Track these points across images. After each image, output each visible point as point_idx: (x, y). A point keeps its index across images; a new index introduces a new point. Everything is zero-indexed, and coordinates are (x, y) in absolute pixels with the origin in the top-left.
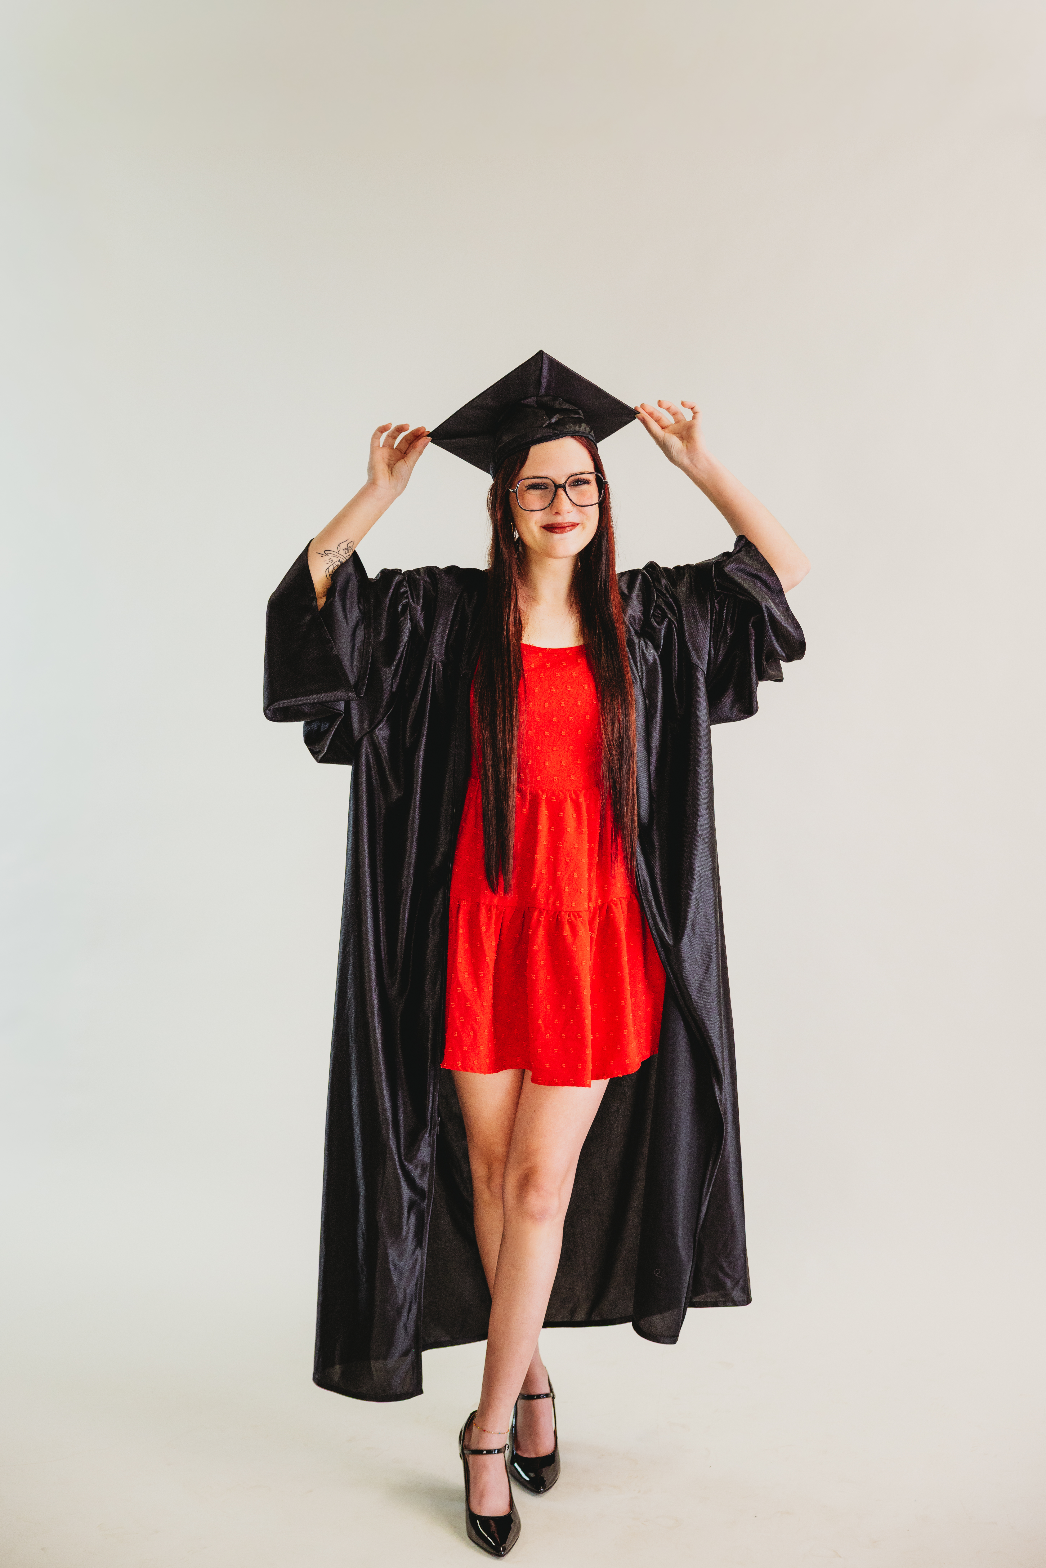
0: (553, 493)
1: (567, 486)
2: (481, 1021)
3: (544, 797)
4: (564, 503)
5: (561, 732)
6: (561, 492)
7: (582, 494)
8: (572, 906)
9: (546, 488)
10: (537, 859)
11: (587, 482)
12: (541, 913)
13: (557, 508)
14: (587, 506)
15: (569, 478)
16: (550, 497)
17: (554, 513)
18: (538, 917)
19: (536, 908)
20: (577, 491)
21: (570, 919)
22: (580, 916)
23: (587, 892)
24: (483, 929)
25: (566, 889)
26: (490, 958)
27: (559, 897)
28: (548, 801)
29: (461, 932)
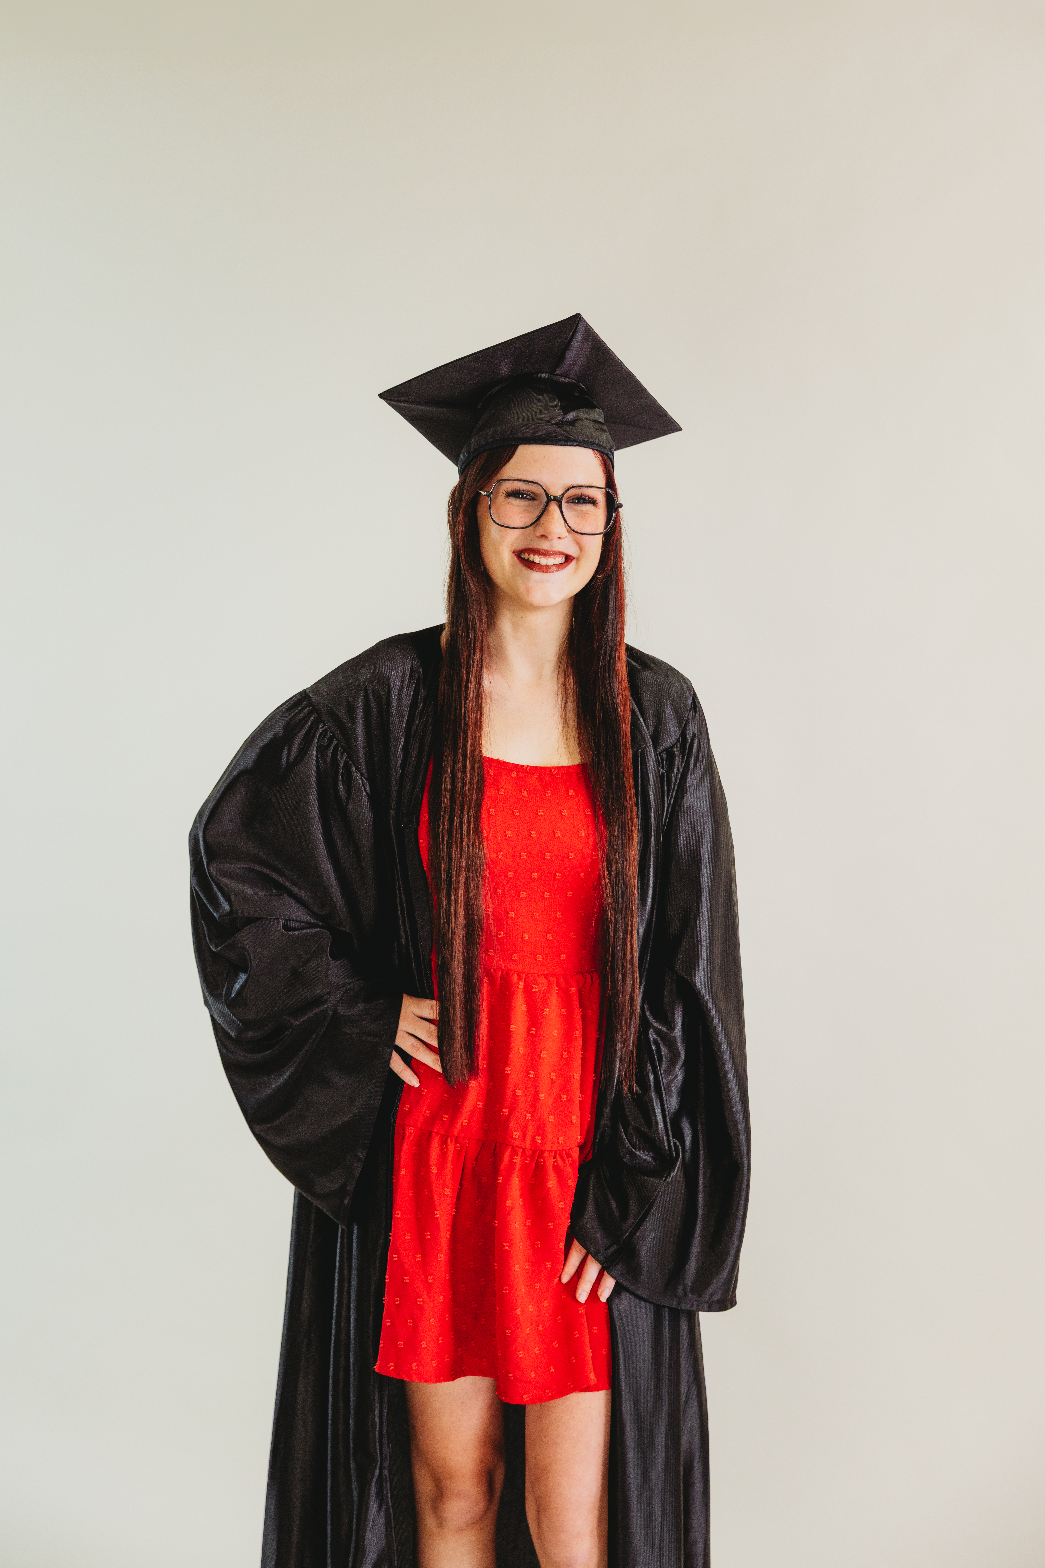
0: (541, 508)
1: (564, 501)
2: (423, 1304)
3: (521, 985)
4: (555, 522)
5: (544, 893)
6: (554, 507)
7: (583, 516)
8: (558, 1142)
9: (533, 499)
10: (508, 1074)
11: (593, 502)
12: (514, 1153)
13: (545, 529)
14: (587, 534)
15: (568, 490)
16: (537, 513)
17: (538, 534)
18: (511, 1158)
19: (507, 1145)
20: (576, 510)
21: (555, 1162)
22: (569, 1156)
23: (579, 1123)
24: (434, 1170)
25: (552, 1118)
26: (443, 1213)
27: (541, 1130)
28: (527, 990)
29: (404, 1173)
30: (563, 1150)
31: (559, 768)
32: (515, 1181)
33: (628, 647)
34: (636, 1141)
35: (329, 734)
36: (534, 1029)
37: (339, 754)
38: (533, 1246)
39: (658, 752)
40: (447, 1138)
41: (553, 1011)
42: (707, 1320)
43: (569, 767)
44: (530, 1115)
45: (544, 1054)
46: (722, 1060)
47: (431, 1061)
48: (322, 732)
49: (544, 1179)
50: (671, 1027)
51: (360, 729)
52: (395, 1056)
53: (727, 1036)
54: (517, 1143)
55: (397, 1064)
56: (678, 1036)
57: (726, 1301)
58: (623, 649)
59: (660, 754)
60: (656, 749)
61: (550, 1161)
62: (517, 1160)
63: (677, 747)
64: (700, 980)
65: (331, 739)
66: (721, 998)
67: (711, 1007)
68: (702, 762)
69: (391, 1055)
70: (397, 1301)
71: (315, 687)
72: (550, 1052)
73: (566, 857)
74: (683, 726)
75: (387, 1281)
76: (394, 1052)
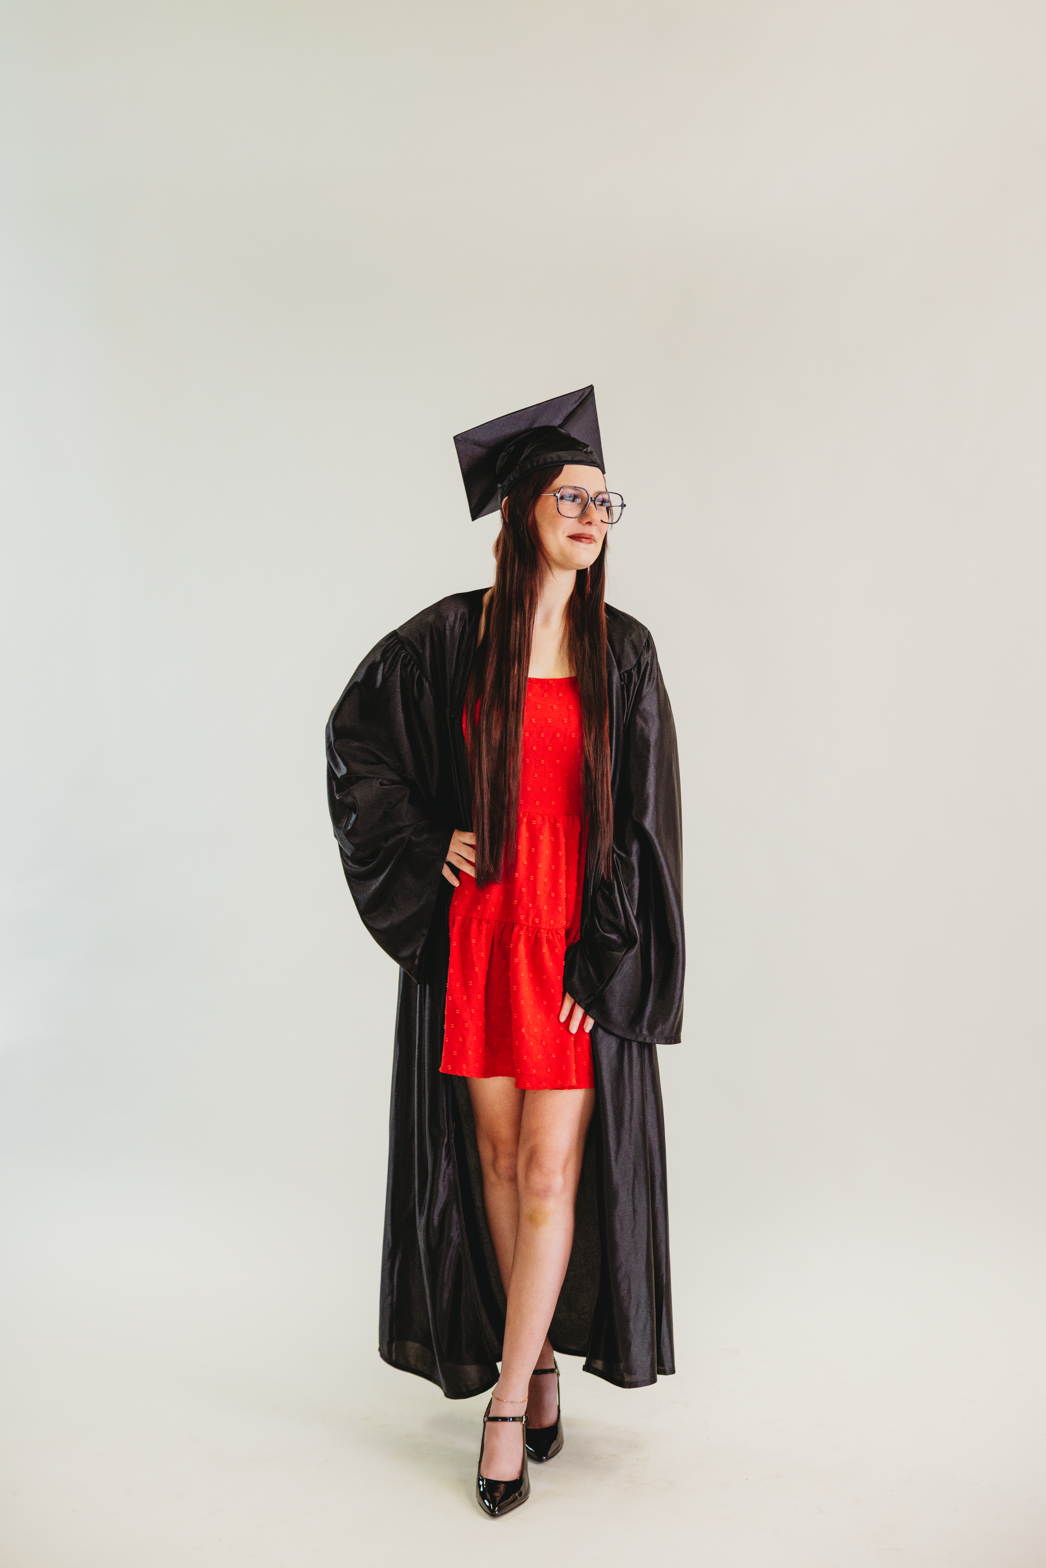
8: (550, 924)
21: (549, 937)
22: (557, 933)
23: (564, 911)
24: (474, 941)
25: (545, 908)
26: (479, 969)
27: (538, 915)
28: (529, 823)
29: (455, 944)
30: (553, 929)
31: (554, 680)
32: (522, 947)
33: (607, 605)
34: (607, 928)
35: (409, 657)
36: (534, 849)
37: (415, 670)
38: (534, 990)
39: (622, 672)
40: (482, 921)
41: (545, 838)
42: (662, 1050)
43: (561, 679)
44: (531, 904)
45: (540, 866)
46: (664, 876)
47: (470, 871)
48: (404, 656)
49: (541, 948)
50: (629, 854)
51: (428, 654)
52: (445, 866)
53: (666, 860)
54: (523, 923)
55: (447, 872)
56: (634, 859)
57: (674, 1038)
58: (604, 606)
59: (622, 673)
60: (619, 670)
61: (544, 935)
62: (522, 933)
63: (634, 670)
64: (649, 823)
65: (410, 661)
66: (663, 836)
67: (656, 841)
68: (653, 682)
69: (443, 866)
70: (452, 1026)
71: (402, 628)
72: (544, 865)
73: (554, 735)
74: (638, 655)
75: (446, 1014)
76: (445, 865)
